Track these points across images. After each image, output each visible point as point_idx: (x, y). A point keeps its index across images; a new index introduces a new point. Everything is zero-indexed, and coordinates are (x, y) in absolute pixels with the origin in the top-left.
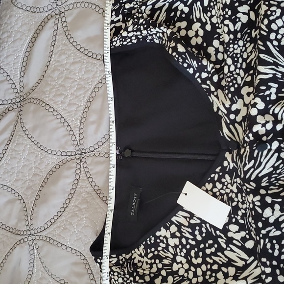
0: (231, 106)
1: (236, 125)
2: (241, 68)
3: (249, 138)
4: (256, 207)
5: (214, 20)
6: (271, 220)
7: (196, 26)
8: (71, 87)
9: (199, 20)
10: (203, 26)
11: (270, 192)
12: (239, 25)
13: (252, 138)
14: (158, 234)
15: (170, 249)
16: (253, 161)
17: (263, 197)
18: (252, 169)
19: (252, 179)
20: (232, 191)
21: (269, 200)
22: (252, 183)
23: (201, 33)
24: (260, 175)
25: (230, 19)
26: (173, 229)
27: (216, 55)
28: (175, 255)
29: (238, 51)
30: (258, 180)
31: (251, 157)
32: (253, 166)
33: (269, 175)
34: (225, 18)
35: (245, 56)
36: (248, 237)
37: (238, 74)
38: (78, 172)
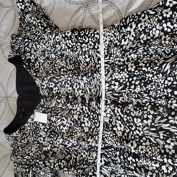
0: (42, 83)
1: (44, 90)
2: (45, 71)
7: (33, 56)
9: (33, 54)
10: (35, 56)
11: (54, 112)
12: (45, 57)
13: (52, 95)
14: (25, 125)
15: (28, 130)
21: (53, 114)
22: (50, 109)
23: (34, 58)
26: (29, 124)
27: (37, 66)
28: (30, 133)
29: (45, 66)
30: (52, 108)
33: (54, 107)
34: (42, 55)
35: (47, 68)
36: (45, 127)
37: (44, 73)
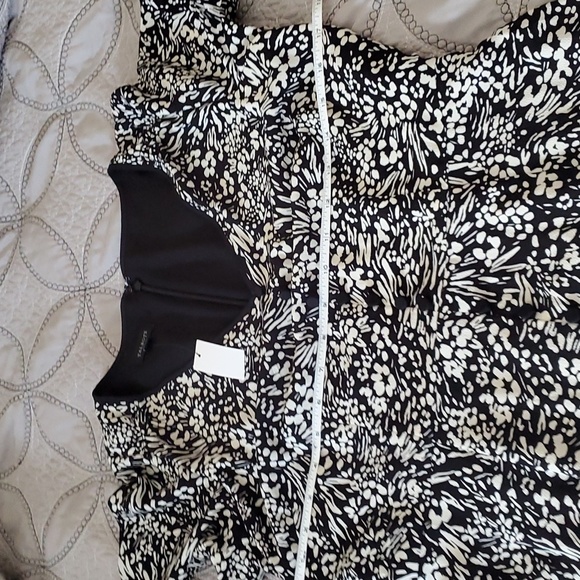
3: (274, 283)
4: (265, 363)
5: (227, 149)
6: (275, 379)
8: (75, 206)
11: (284, 347)
13: (277, 284)
16: (274, 310)
17: (276, 352)
18: (272, 320)
19: (269, 330)
20: (255, 344)
24: (278, 328)
25: (245, 147)
31: (273, 305)
32: (273, 317)
38: (82, 312)
